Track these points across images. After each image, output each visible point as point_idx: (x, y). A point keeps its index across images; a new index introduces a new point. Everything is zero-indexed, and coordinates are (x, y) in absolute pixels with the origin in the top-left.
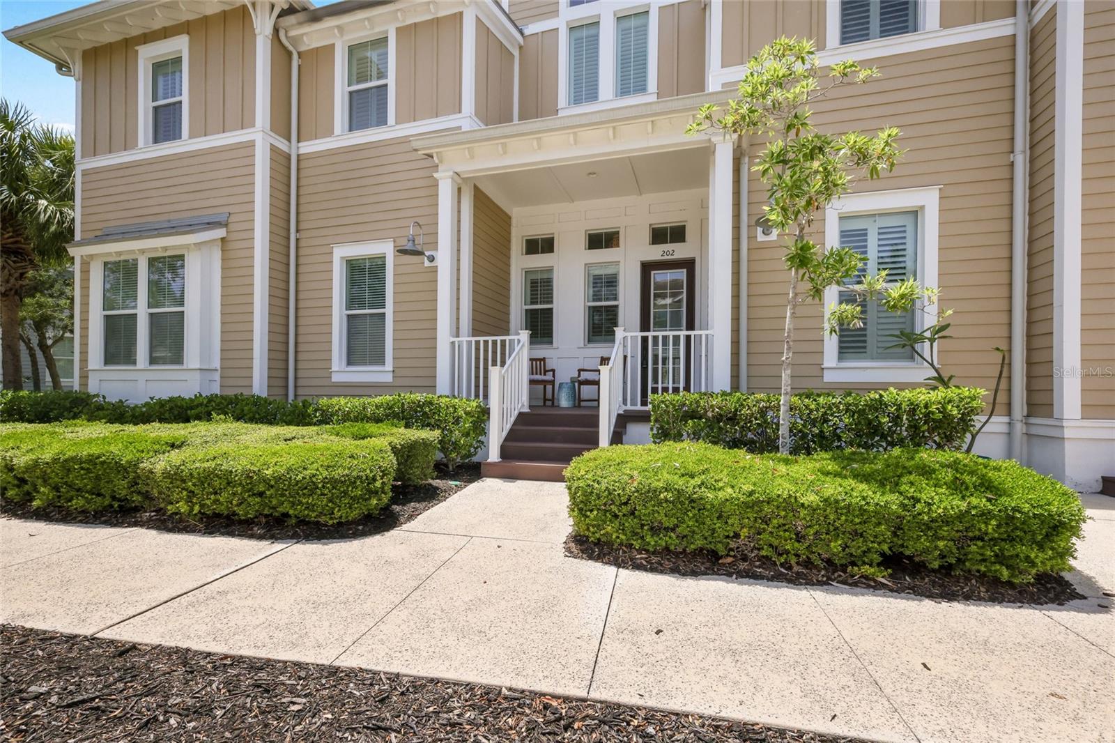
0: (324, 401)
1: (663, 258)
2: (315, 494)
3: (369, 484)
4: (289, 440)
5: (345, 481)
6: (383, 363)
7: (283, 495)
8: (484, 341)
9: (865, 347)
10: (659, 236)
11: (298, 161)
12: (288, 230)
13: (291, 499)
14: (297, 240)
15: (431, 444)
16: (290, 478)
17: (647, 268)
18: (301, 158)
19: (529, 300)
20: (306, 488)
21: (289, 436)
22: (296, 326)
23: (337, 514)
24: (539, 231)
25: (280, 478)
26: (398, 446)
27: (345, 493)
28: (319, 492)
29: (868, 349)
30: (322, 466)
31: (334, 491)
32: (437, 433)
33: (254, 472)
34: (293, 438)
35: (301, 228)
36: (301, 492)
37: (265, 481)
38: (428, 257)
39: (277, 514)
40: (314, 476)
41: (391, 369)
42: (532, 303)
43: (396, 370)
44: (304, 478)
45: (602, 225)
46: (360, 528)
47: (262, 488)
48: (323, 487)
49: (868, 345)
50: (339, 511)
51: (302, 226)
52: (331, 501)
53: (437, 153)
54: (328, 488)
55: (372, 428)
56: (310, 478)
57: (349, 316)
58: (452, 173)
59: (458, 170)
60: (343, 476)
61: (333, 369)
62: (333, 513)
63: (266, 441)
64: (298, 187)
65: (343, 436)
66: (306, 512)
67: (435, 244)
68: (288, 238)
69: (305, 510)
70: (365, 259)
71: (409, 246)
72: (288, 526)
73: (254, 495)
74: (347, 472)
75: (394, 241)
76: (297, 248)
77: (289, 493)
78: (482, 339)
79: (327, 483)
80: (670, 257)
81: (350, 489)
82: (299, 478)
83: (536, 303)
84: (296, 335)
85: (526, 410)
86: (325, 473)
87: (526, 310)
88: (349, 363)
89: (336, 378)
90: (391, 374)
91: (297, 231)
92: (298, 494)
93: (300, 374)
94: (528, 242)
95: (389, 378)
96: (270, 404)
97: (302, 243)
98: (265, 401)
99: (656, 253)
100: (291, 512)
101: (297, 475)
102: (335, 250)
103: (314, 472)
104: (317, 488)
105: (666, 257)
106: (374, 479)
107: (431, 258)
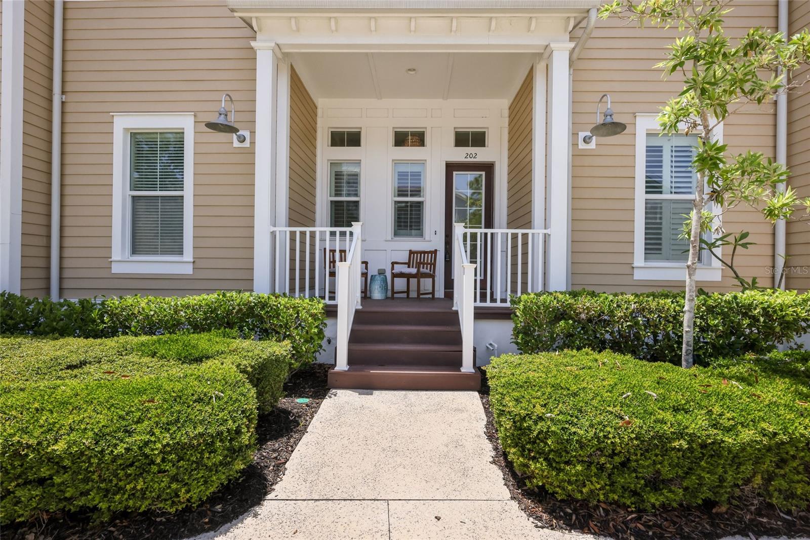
0: (114, 302)
1: (466, 160)
2: (148, 472)
3: (231, 440)
4: (76, 367)
5: (199, 445)
6: (180, 252)
7: (86, 480)
8: (301, 232)
9: (660, 249)
10: (462, 139)
11: (65, 9)
12: (51, 90)
13: (103, 485)
14: (63, 103)
15: (284, 361)
16: (102, 451)
17: (451, 168)
18: (68, 6)
19: (333, 192)
20: (132, 465)
21: (74, 359)
22: (62, 206)
23: (183, 496)
24: (347, 124)
25: (82, 453)
26: (249, 369)
27: (199, 463)
28: (155, 468)
29: (663, 251)
30: (157, 423)
31: (181, 463)
32: (287, 343)
33: (29, 446)
34: (83, 364)
35: (67, 89)
36: (121, 473)
37: (54, 461)
38: (239, 137)
39: (73, 509)
40: (146, 444)
41: (192, 260)
42: (336, 195)
43: (197, 260)
44: (128, 450)
45: (410, 124)
46: (219, 508)
47: (44, 472)
48: (163, 460)
49: (664, 247)
50: (188, 491)
51: (68, 88)
52: (174, 479)
53: (256, 18)
54: (171, 461)
55: (202, 341)
56: (140, 448)
57: (134, 198)
58: (273, 44)
59: (280, 42)
60: (195, 437)
61: (114, 258)
62: (177, 496)
63: (38, 372)
64: (64, 40)
65: (163, 357)
66: (131, 503)
67: (251, 124)
68: (50, 100)
69: (129, 498)
70: (157, 133)
71: (221, 120)
72: (93, 528)
73: (26, 483)
74: (200, 429)
75: (195, 116)
76: (63, 113)
77: (100, 476)
78: (298, 230)
79: (170, 453)
80: (473, 160)
81: (207, 455)
82: (121, 449)
83: (340, 195)
84: (62, 216)
85: (360, 307)
86: (167, 439)
87: (331, 201)
88: (135, 251)
89: (116, 269)
90: (191, 266)
91: (63, 92)
92: (116, 475)
93: (67, 263)
94: (334, 135)
95: (188, 270)
96: (29, 304)
97: (69, 108)
98: (22, 299)
99: (461, 155)
100: (103, 506)
101: (116, 446)
102: (116, 120)
103: (146, 437)
104: (152, 462)
105: (469, 160)
106: (238, 432)
107: (242, 139)
